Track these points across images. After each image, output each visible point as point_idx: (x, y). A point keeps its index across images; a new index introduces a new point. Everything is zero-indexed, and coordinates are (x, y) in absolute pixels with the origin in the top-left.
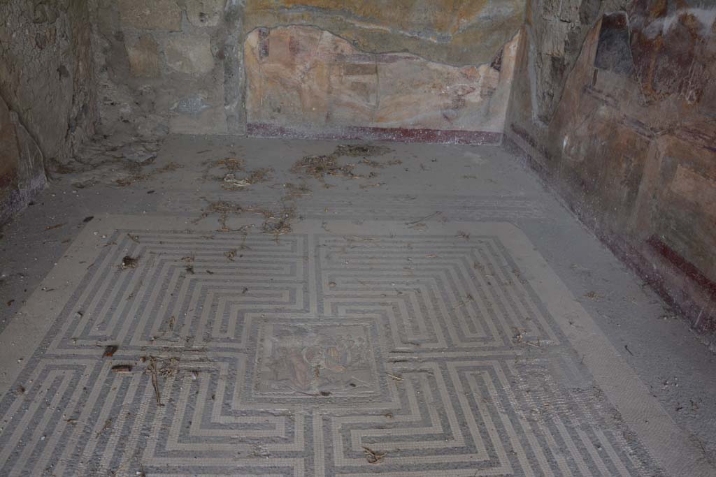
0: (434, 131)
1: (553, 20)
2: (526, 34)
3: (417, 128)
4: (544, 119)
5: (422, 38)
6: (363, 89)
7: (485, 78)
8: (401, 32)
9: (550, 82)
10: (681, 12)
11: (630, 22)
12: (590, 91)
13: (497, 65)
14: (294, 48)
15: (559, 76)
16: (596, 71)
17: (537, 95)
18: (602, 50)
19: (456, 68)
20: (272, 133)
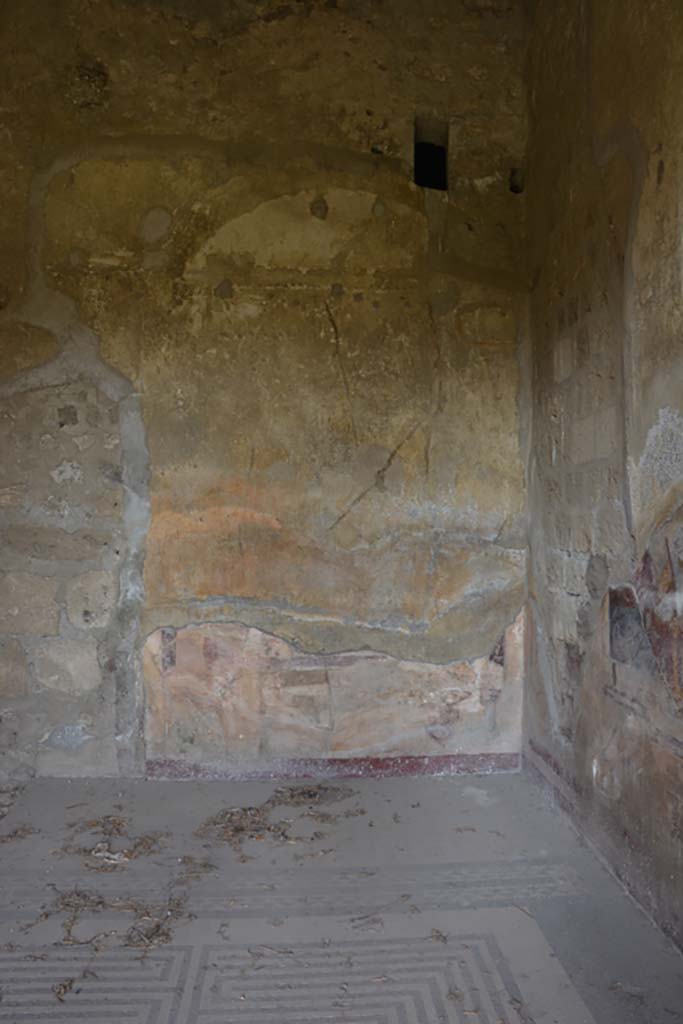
0: (420, 757)
1: (559, 593)
2: (531, 612)
3: (392, 756)
4: (567, 732)
5: (388, 629)
6: (308, 705)
7: (483, 676)
8: (358, 623)
9: (568, 679)
11: (640, 598)
12: (612, 693)
13: (498, 656)
14: (210, 654)
15: (576, 671)
16: (614, 665)
17: (555, 698)
18: (616, 635)
19: (440, 667)
20: (182, 774)
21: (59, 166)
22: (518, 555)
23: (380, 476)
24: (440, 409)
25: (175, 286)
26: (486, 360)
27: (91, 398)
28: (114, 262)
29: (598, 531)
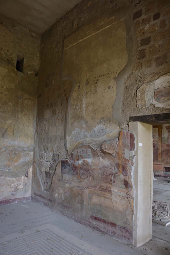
0: (9, 200)
1: (43, 161)
2: (35, 165)
3: (3, 200)
4: (46, 190)
5: (3, 170)
7: (24, 180)
9: (46, 179)
10: (83, 159)
11: (70, 162)
12: (61, 180)
13: (27, 175)
15: (49, 177)
16: (62, 175)
17: (42, 183)
18: (63, 169)
19: (15, 178)
22: (31, 153)
23: (3, 134)
24: (17, 120)
26: (28, 111)
29: (56, 149)
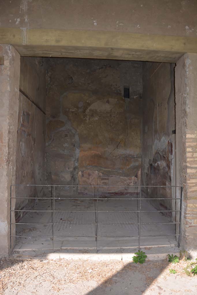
0: (123, 193)
1: (145, 165)
2: (142, 169)
3: (119, 192)
5: (118, 171)
6: (105, 184)
7: (134, 179)
8: (113, 170)
10: (157, 162)
11: (153, 165)
12: (150, 178)
13: (136, 176)
16: (151, 174)
18: (151, 170)
19: (127, 178)
20: (84, 195)
21: (65, 94)
22: (140, 160)
23: (117, 146)
24: (127, 135)
25: (84, 114)
26: (135, 127)
27: (70, 132)
28: (74, 110)
29: (150, 156)
